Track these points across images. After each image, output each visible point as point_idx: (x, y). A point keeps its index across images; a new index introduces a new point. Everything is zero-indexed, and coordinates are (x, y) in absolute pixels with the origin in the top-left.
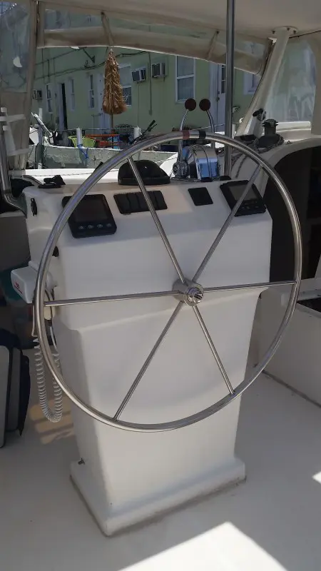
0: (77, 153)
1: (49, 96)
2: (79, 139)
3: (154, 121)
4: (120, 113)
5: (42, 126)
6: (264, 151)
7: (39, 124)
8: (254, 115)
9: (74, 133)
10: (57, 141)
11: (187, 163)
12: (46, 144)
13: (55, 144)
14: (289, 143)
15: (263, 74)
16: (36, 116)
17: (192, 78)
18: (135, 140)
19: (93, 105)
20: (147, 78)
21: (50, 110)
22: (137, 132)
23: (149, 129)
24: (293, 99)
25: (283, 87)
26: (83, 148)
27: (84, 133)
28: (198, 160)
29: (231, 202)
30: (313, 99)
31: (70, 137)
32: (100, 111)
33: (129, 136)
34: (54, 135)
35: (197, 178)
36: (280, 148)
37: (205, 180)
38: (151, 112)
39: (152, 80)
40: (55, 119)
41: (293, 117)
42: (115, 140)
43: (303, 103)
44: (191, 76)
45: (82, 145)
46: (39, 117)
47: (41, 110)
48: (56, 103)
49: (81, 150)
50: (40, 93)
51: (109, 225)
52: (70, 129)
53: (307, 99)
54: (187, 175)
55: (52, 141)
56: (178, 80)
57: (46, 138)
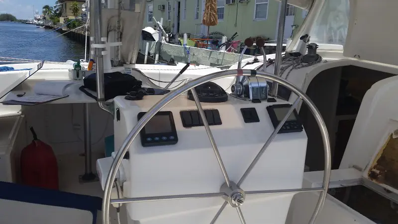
0: (183, 50)
1: (169, 9)
2: (185, 40)
3: (236, 33)
4: (214, 25)
5: (161, 30)
6: (306, 66)
7: (160, 28)
8: (301, 38)
9: (182, 36)
10: (171, 39)
11: (242, 85)
12: (163, 42)
13: (169, 42)
14: (326, 61)
15: (310, 9)
16: (159, 22)
17: (267, 4)
18: (222, 45)
19: (197, 18)
20: (235, 2)
21: (169, 18)
22: (224, 40)
23: (233, 38)
24: (331, 28)
25: (324, 21)
26: (187, 46)
27: (189, 37)
28: (251, 84)
29: (275, 122)
30: (347, 29)
31: (179, 39)
32: (202, 22)
33: (218, 41)
34: (169, 36)
35: (249, 98)
36: (319, 65)
37: (255, 101)
38: (236, 25)
39: (239, 4)
40: (171, 26)
41: (330, 41)
42: (209, 43)
43: (338, 32)
44: (266, 3)
45: (186, 45)
46: (160, 24)
47: (162, 19)
48: (174, 14)
49: (185, 48)
50: (164, 6)
51: (172, 137)
52: (180, 33)
53: (342, 30)
54: (242, 94)
55: (167, 39)
56: (257, 5)
57: (164, 38)
